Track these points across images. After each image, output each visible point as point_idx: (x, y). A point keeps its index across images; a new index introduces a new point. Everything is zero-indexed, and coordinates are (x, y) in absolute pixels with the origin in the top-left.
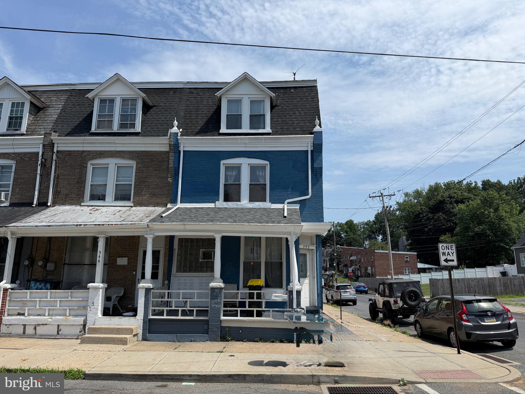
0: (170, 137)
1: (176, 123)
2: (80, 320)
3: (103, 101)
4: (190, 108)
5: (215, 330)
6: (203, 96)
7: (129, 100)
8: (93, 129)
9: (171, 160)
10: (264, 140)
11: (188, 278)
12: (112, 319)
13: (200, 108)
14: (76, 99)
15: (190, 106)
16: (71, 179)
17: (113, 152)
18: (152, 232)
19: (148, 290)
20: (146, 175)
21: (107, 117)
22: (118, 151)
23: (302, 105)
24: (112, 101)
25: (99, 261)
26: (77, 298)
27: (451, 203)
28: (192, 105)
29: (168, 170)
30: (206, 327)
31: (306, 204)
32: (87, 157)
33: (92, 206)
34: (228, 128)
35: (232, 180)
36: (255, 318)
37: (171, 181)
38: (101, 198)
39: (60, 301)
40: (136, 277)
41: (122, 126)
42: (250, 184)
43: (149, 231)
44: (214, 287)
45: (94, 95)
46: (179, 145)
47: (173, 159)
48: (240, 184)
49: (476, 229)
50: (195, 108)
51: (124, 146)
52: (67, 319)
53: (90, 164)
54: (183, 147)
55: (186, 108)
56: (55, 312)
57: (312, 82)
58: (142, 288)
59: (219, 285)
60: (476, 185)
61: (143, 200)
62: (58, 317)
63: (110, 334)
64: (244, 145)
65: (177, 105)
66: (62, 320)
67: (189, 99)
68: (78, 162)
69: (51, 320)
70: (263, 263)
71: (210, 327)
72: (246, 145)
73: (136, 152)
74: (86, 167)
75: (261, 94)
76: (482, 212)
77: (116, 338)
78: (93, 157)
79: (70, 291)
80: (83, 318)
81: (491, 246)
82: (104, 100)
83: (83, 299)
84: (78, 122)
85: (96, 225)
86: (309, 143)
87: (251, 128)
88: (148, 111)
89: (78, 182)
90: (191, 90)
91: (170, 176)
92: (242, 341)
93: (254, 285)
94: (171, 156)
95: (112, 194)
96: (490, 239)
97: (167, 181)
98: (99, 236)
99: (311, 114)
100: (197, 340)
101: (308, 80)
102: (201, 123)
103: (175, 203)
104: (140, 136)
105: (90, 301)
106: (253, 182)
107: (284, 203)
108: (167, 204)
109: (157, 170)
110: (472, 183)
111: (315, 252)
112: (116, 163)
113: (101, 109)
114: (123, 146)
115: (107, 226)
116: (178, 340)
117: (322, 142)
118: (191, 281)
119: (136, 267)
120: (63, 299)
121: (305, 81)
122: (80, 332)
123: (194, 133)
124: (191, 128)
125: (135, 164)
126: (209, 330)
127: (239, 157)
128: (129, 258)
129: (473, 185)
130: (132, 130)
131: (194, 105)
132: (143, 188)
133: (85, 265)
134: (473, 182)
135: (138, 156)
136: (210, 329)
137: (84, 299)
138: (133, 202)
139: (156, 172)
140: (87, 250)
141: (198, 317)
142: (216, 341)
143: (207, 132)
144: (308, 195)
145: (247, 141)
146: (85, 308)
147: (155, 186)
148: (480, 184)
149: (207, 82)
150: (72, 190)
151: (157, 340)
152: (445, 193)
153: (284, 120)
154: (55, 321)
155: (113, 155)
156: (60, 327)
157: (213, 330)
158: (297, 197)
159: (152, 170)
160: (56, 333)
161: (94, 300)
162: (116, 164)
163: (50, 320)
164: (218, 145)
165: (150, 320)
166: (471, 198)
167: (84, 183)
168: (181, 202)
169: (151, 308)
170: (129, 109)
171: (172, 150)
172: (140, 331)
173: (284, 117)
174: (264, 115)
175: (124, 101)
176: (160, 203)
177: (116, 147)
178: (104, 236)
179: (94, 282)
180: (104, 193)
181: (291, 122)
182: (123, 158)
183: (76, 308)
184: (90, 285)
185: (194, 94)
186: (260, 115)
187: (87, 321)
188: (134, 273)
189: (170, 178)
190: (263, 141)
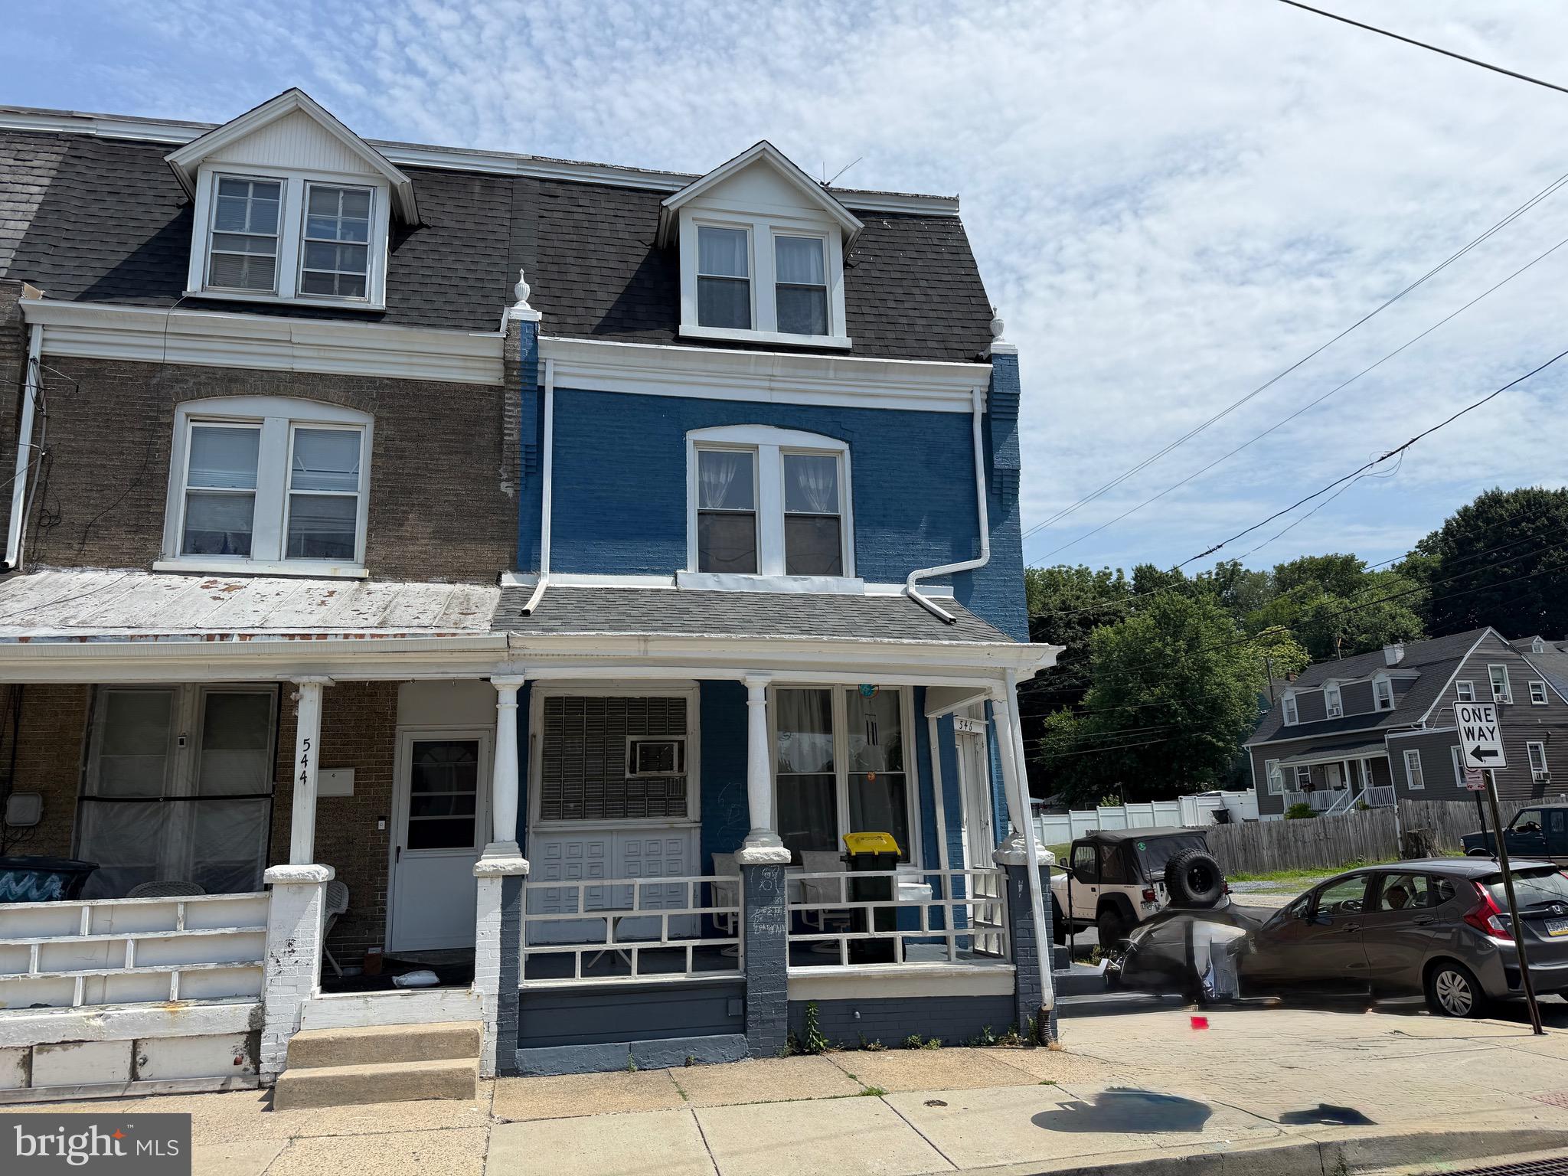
0: (507, 335)
1: (524, 288)
2: (237, 1015)
3: (230, 186)
4: (556, 244)
5: (770, 1017)
6: (592, 210)
7: (337, 191)
8: (194, 286)
9: (510, 417)
10: (836, 370)
11: (585, 840)
12: (375, 1001)
13: (592, 247)
14: (98, 172)
15: (554, 236)
16: (104, 466)
17: (280, 374)
18: (516, 667)
19: (512, 883)
20: (418, 468)
21: (248, 247)
22: (299, 373)
23: (926, 269)
24: (269, 189)
25: (304, 778)
26: (216, 928)
27: (1068, 625)
28: (561, 237)
29: (502, 451)
30: (735, 1007)
31: (973, 585)
32: (172, 387)
33: (201, 574)
34: (703, 322)
35: (720, 500)
36: (901, 965)
37: (510, 492)
38: (231, 546)
39: (137, 942)
40: (388, 840)
41: (312, 282)
42: (787, 516)
43: (503, 661)
44: (761, 861)
45: (197, 159)
46: (540, 367)
47: (521, 414)
48: (753, 515)
49: (1144, 696)
50: (575, 245)
51: (327, 355)
52: (177, 1012)
53: (184, 416)
54: (555, 373)
55: (541, 242)
56: (111, 990)
57: (945, 205)
58: (491, 876)
59: (779, 855)
60: (1120, 578)
61: (404, 558)
62: (131, 1010)
63: (385, 1060)
64: (767, 384)
65: (504, 230)
66: (154, 1019)
67: (545, 214)
68: (133, 405)
69: (102, 1024)
70: (843, 781)
71: (753, 1005)
72: (774, 385)
73: (372, 380)
74: (170, 426)
75: (811, 220)
76: (1157, 648)
77: (425, 1074)
78: (198, 390)
79: (184, 899)
80: (249, 1007)
81: (1181, 742)
82: (236, 182)
83: (241, 930)
84: (124, 257)
85: (292, 636)
86: (977, 391)
87: (782, 328)
88: (402, 242)
89: (136, 483)
90: (547, 185)
91: (505, 476)
92: (865, 1048)
93: (877, 853)
94: (509, 405)
95: (278, 531)
96: (1177, 722)
97: (495, 491)
98: (304, 679)
99: (959, 300)
100: (710, 1059)
101: (934, 198)
102: (606, 297)
103: (528, 571)
104: (385, 323)
105: (275, 936)
106: (796, 509)
107: (904, 581)
108: (500, 575)
109: (456, 452)
110: (1111, 574)
111: (985, 743)
112: (293, 416)
113: (226, 213)
114: (322, 354)
115: (340, 639)
116: (638, 1062)
117: (1018, 388)
118: (595, 850)
119: (389, 804)
120: (150, 935)
121: (924, 197)
122: (236, 1063)
123: (589, 330)
124: (573, 313)
125: (370, 428)
126: (751, 1017)
127: (749, 423)
128: (356, 772)
129: (1114, 577)
130: (352, 302)
131: (567, 237)
132: (405, 512)
133: (173, 803)
134: (1113, 570)
135: (382, 397)
136: (753, 1013)
137: (245, 930)
138: (367, 564)
139: (456, 459)
140: (182, 742)
141: (703, 973)
142: (774, 1054)
143: (633, 329)
144: (978, 556)
145: (777, 371)
146: (253, 964)
147: (451, 510)
148: (1129, 578)
149: (602, 166)
150: (111, 512)
151: (559, 1068)
152: (1053, 599)
153: (882, 311)
154: (122, 1025)
155: (282, 388)
156: (144, 1051)
157: (765, 1017)
158: (942, 564)
159: (438, 450)
160: (127, 1076)
161: (291, 931)
162: (290, 422)
163: (99, 1022)
164: (676, 378)
165: (526, 995)
166: (1120, 612)
167: (162, 487)
168: (552, 570)
169: (525, 951)
170: (339, 226)
171: (516, 383)
172: (489, 1042)
173: (877, 303)
174: (823, 290)
175: (320, 194)
176: (470, 569)
177: (294, 357)
178: (324, 679)
179: (286, 861)
180: (244, 529)
181: (904, 320)
182: (323, 399)
183: (212, 966)
184: (276, 871)
185: (559, 201)
186: (809, 289)
187: (267, 1018)
188: (382, 825)
189: (507, 480)
190: (831, 374)
